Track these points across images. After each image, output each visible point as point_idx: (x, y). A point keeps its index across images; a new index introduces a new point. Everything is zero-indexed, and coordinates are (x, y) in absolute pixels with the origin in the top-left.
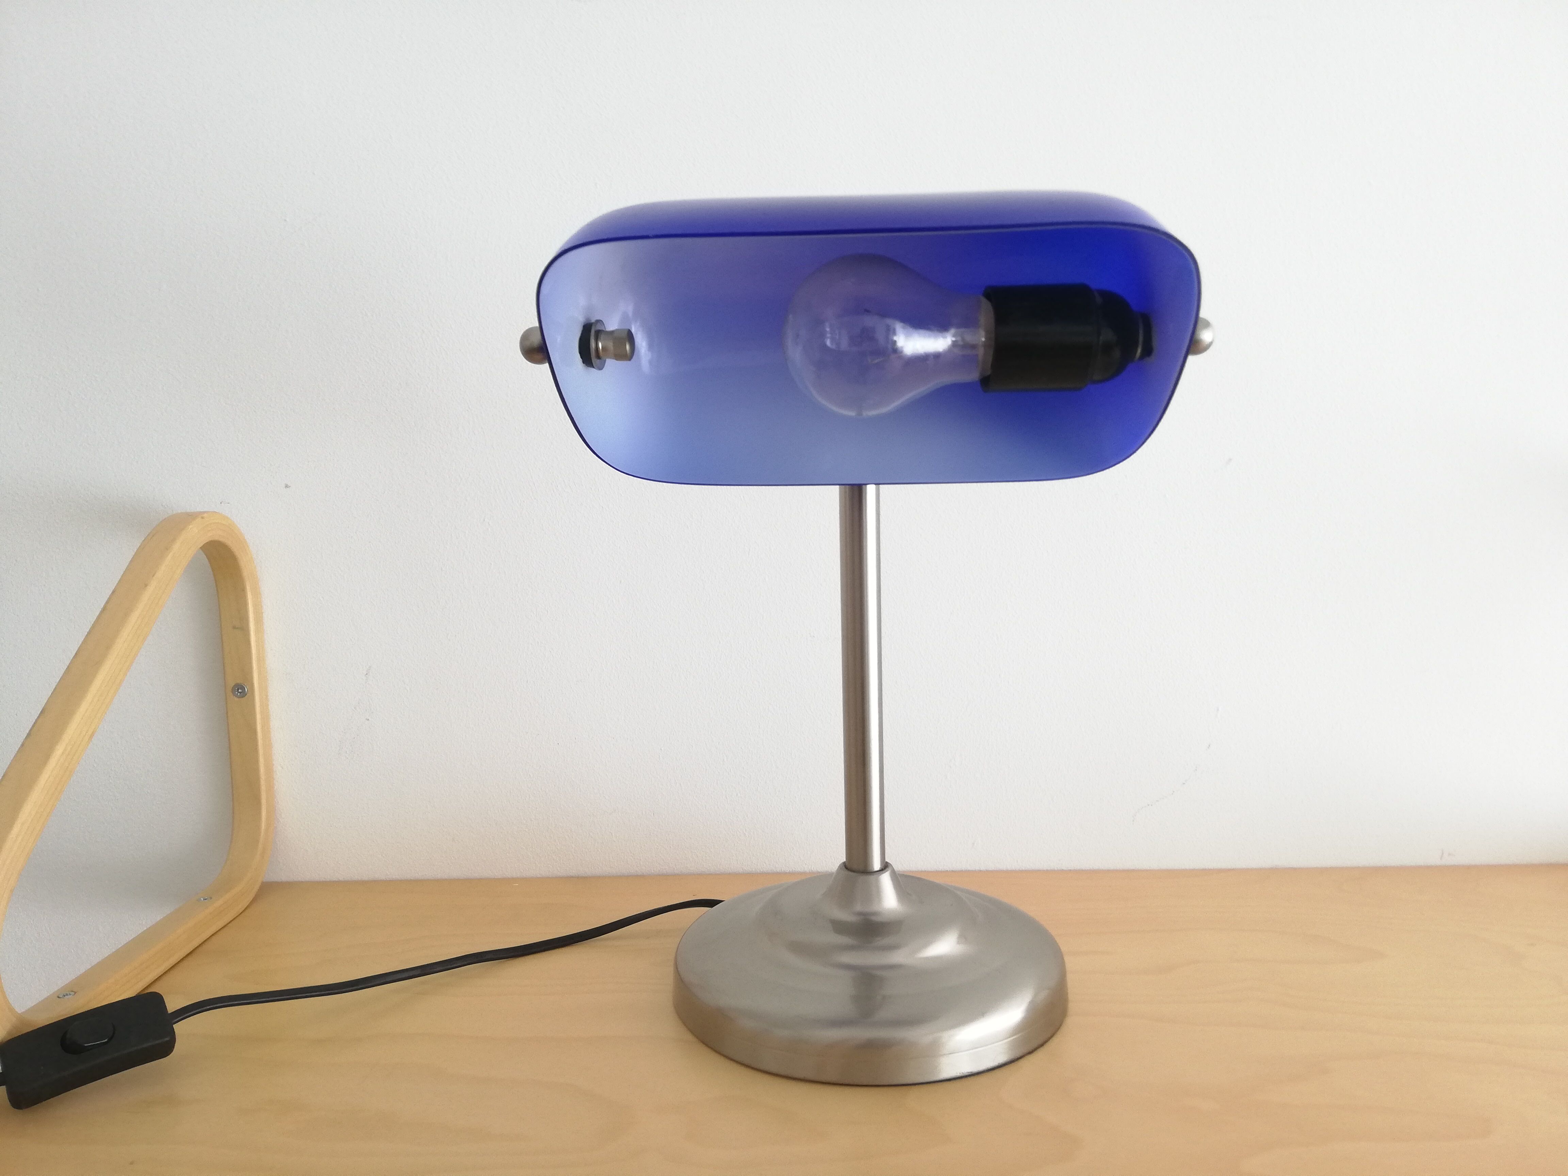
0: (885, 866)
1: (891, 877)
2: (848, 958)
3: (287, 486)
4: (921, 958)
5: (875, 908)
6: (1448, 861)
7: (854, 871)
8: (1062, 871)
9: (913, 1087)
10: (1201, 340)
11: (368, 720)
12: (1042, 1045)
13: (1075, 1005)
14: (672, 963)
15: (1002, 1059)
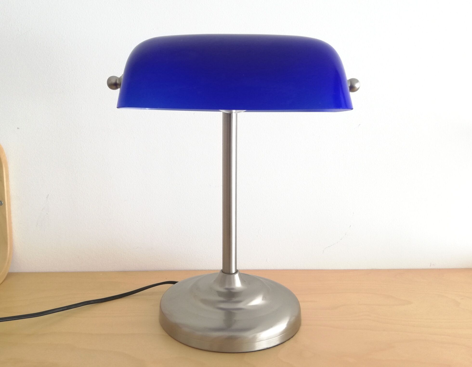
0: (237, 271)
1: (239, 276)
2: (223, 306)
3: (18, 128)
4: (248, 306)
5: (232, 287)
6: (432, 267)
7: (225, 273)
8: (297, 270)
9: (246, 353)
10: (355, 87)
11: (47, 214)
12: (292, 337)
13: (303, 322)
14: (159, 305)
15: (278, 343)
